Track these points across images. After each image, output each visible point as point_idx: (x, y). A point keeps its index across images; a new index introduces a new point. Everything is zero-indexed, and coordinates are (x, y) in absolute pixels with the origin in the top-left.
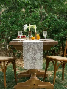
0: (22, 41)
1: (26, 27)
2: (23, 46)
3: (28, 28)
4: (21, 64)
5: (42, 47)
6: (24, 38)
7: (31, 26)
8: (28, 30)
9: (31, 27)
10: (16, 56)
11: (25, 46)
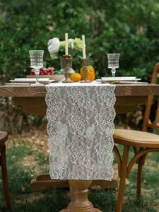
0: (42, 85)
1: (54, 44)
2: (48, 101)
3: (63, 47)
4: (42, 143)
5: (111, 102)
6: (49, 76)
7: (69, 42)
8: (61, 53)
9: (70, 45)
10: (30, 122)
11: (53, 101)
